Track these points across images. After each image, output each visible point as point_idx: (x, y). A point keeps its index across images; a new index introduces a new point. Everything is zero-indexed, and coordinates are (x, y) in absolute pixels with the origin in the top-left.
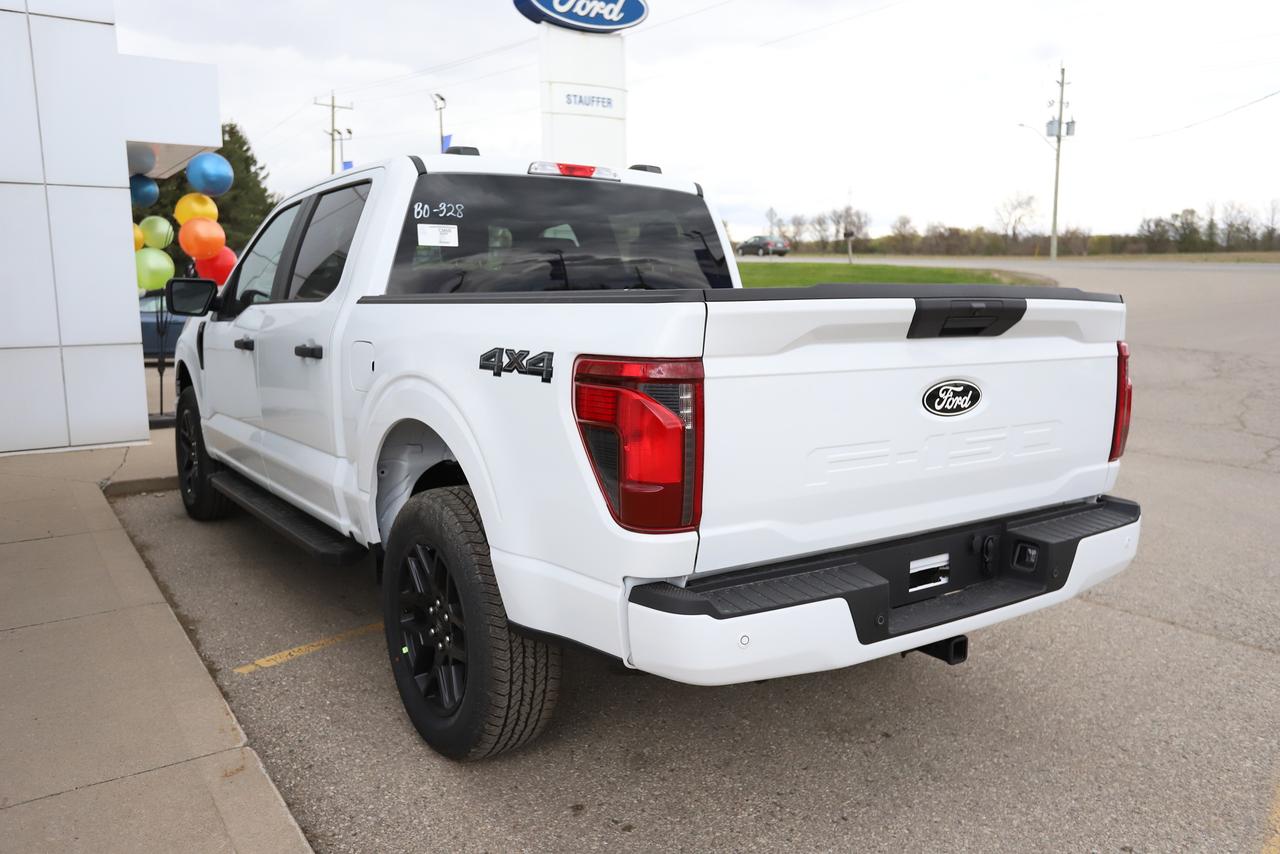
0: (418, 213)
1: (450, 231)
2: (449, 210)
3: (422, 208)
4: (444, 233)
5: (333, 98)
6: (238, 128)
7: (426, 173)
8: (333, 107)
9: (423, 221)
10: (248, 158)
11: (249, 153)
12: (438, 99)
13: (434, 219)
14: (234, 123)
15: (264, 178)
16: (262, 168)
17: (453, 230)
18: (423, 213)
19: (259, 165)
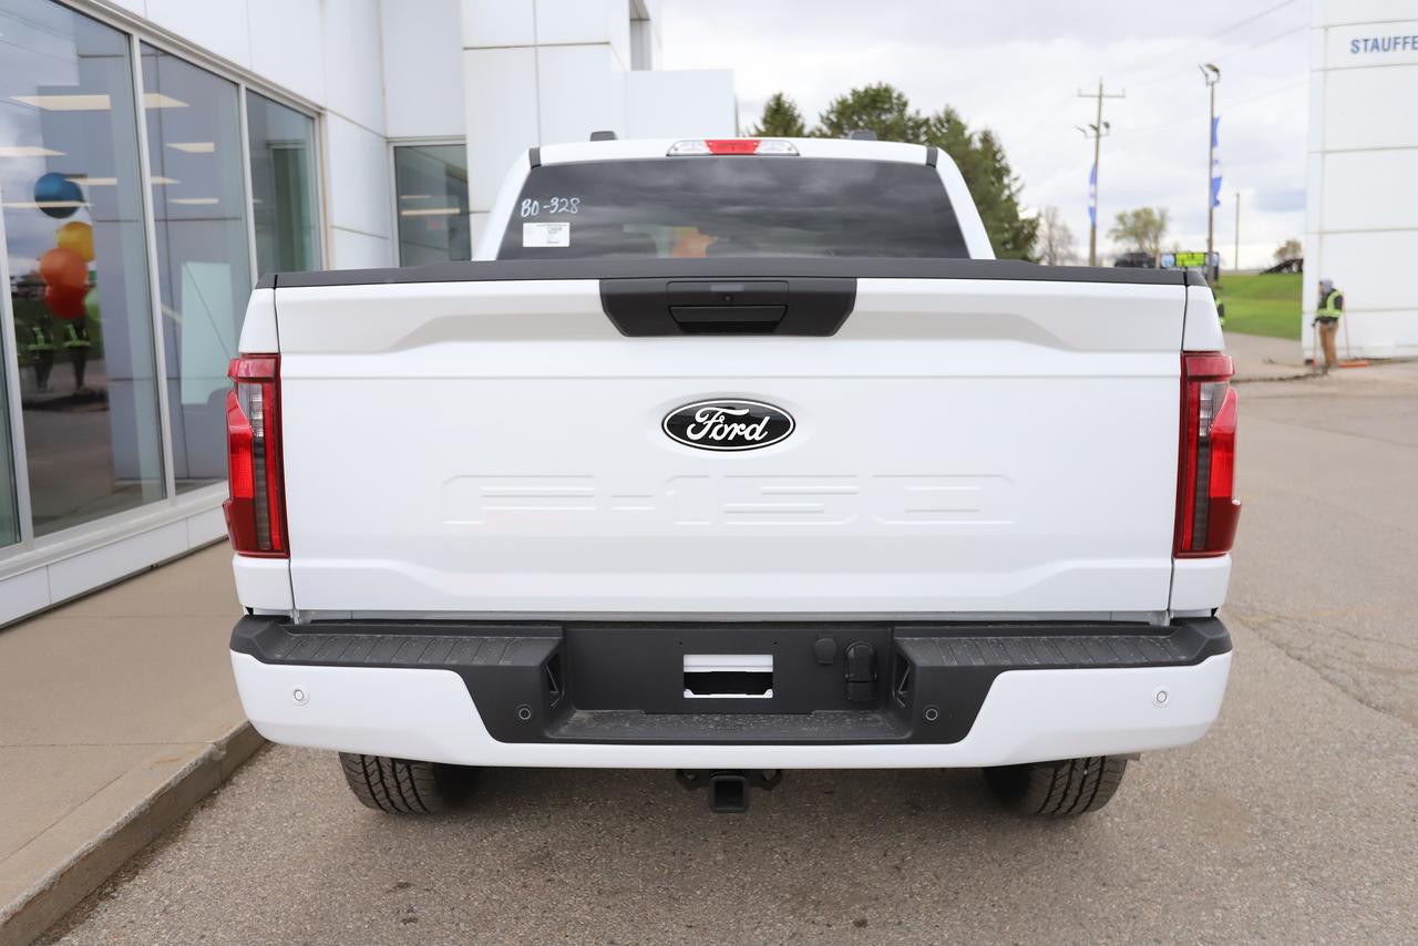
0: (526, 211)
1: (560, 229)
2: (561, 205)
3: (531, 206)
4: (554, 231)
5: (1101, 87)
6: (993, 135)
7: (539, 165)
8: (1100, 97)
9: (530, 219)
10: (1002, 167)
11: (1003, 163)
12: (1209, 71)
13: (543, 217)
14: (989, 128)
15: (1019, 190)
16: (1016, 179)
17: (565, 228)
18: (531, 211)
19: (1013, 175)
